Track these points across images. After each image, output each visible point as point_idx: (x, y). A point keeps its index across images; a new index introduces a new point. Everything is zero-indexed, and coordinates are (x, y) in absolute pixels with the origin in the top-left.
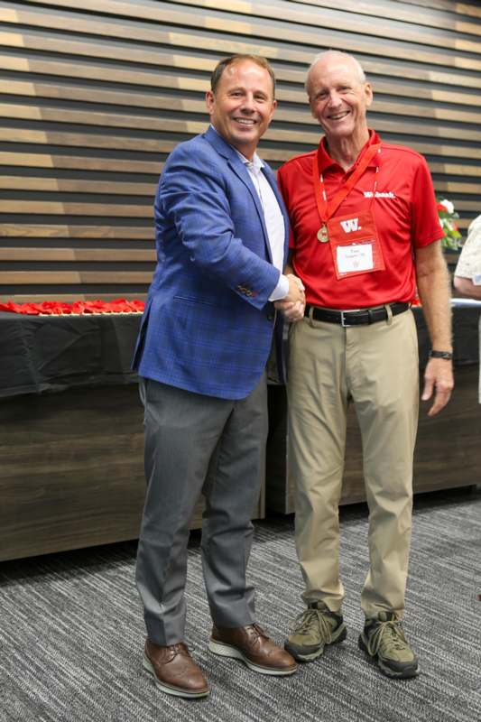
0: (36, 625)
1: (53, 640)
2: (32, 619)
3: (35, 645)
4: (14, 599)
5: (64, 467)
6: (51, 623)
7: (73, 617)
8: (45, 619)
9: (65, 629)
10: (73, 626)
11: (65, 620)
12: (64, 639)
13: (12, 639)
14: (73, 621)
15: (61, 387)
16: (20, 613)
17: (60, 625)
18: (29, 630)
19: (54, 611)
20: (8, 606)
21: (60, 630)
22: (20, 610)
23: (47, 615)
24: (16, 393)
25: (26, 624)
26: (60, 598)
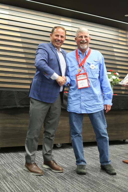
0: (13, 160)
1: (16, 163)
2: (13, 159)
3: (12, 163)
4: (10, 155)
5: (23, 126)
6: (17, 160)
7: (22, 159)
8: (16, 159)
9: (20, 161)
10: (22, 161)
11: (20, 160)
12: (19, 163)
13: (7, 162)
14: (22, 160)
15: (23, 107)
16: (10, 158)
17: (19, 160)
18: (12, 161)
19: (18, 158)
20: (8, 156)
21: (19, 161)
22: (11, 157)
23: (16, 158)
24: (12, 107)
25: (11, 160)
26: (20, 156)
